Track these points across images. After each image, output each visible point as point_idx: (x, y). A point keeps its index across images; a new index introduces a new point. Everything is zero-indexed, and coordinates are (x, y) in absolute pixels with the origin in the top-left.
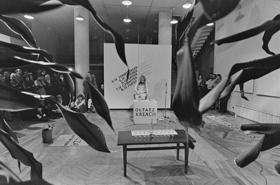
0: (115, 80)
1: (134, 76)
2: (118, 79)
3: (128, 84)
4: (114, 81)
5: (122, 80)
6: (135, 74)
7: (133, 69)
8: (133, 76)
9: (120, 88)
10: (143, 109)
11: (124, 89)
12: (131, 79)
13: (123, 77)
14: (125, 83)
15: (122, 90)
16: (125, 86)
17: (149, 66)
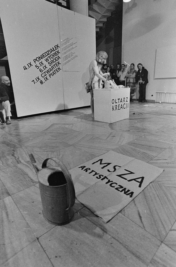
0: (29, 65)
1: (56, 60)
2: (33, 63)
3: (49, 73)
4: (27, 67)
5: (39, 65)
6: (57, 56)
7: (53, 49)
8: (54, 60)
9: (37, 79)
10: (119, 99)
11: (43, 81)
12: (52, 65)
13: (40, 61)
14: (45, 71)
15: (41, 82)
16: (45, 77)
17: (74, 46)
